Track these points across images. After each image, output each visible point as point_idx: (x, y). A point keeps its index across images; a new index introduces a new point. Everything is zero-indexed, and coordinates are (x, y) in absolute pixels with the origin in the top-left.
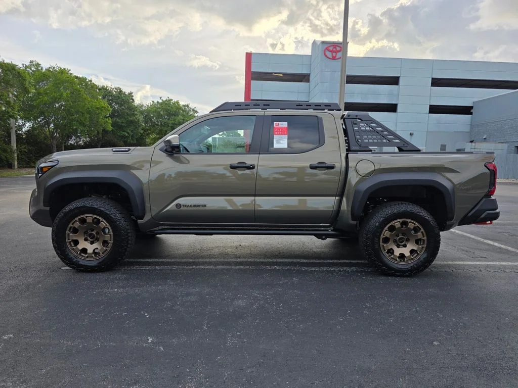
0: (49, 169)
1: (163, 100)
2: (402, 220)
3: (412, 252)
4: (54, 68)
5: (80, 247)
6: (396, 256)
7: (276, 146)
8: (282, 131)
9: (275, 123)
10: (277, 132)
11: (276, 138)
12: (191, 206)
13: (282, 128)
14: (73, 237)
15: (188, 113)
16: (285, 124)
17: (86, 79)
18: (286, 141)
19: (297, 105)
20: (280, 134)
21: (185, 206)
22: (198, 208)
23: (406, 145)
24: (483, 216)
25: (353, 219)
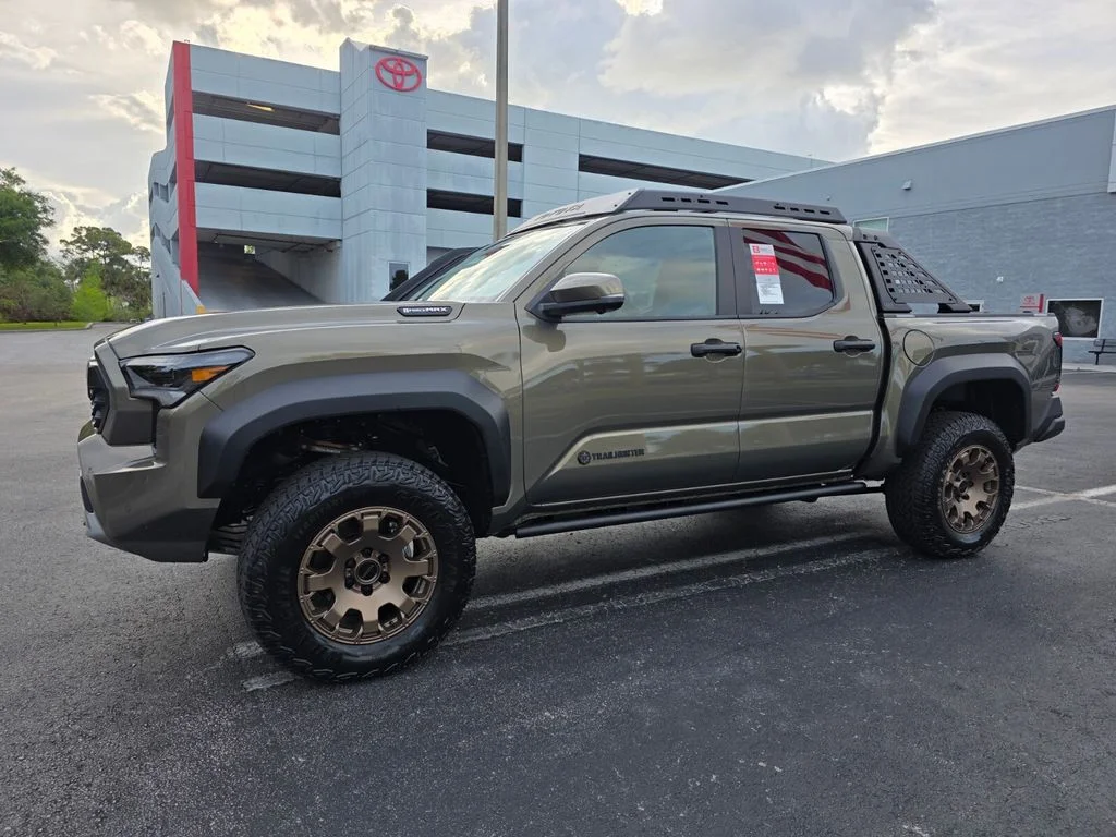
0: (220, 374)
5: (341, 608)
11: (761, 280)
12: (610, 456)
14: (317, 581)
21: (599, 456)
22: (624, 460)
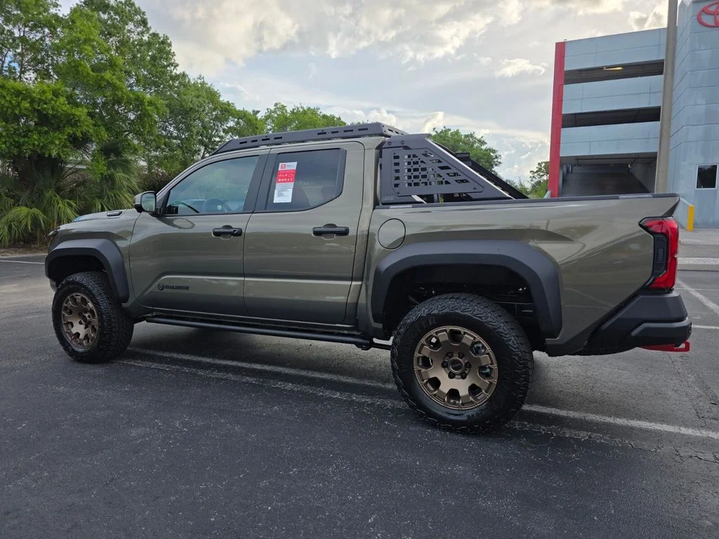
1: (436, 132)
2: (449, 328)
3: (474, 389)
4: (298, 108)
6: (443, 393)
7: (277, 200)
8: (287, 176)
9: (281, 164)
10: (281, 178)
13: (288, 172)
15: (473, 146)
16: (292, 166)
17: (334, 117)
18: (290, 191)
19: (319, 134)
20: (284, 182)
21: (167, 287)
23: (480, 189)
24: (634, 333)
25: (376, 320)
